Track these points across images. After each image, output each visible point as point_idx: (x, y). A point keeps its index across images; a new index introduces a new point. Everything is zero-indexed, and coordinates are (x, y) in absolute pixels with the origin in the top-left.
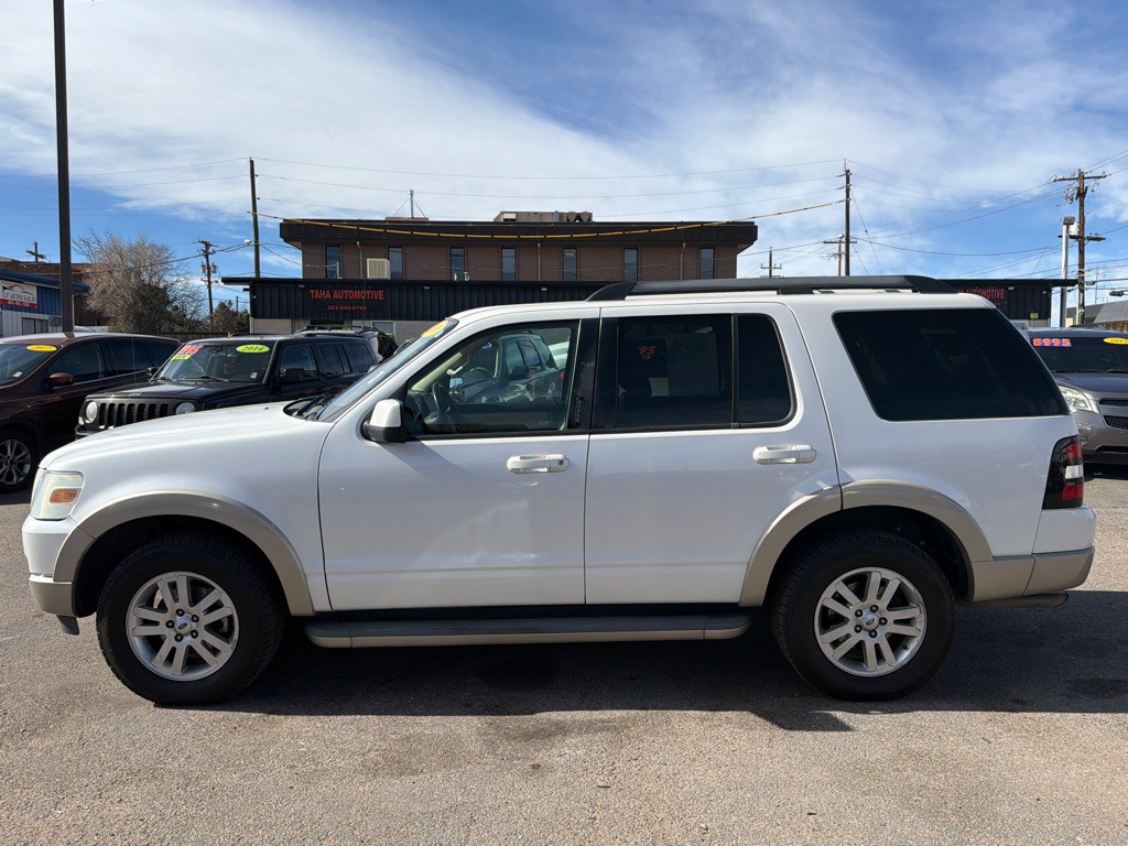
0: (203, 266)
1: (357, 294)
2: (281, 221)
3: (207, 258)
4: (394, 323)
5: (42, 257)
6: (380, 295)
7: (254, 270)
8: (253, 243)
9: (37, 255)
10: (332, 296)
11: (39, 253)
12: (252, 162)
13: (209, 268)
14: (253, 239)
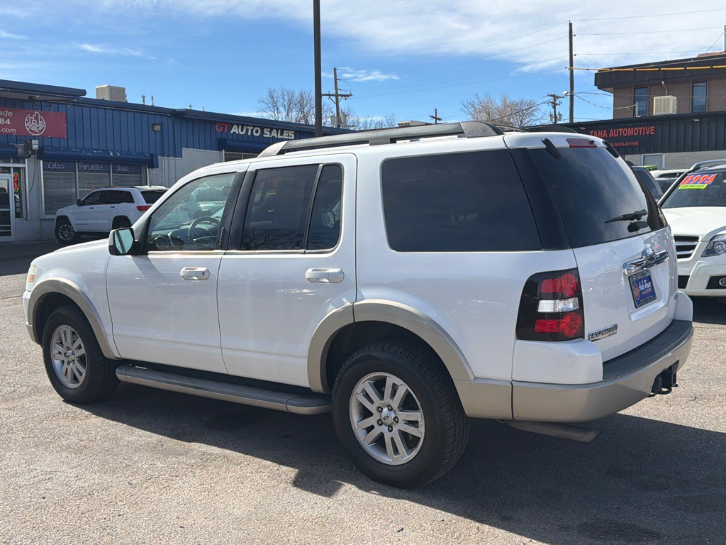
0: (551, 115)
1: (631, 131)
2: (597, 72)
3: (554, 108)
4: (664, 155)
5: (440, 119)
6: (651, 130)
7: (568, 117)
8: (569, 94)
9: (436, 118)
10: (608, 135)
11: (438, 117)
12: (571, 25)
13: (556, 117)
14: (569, 90)
